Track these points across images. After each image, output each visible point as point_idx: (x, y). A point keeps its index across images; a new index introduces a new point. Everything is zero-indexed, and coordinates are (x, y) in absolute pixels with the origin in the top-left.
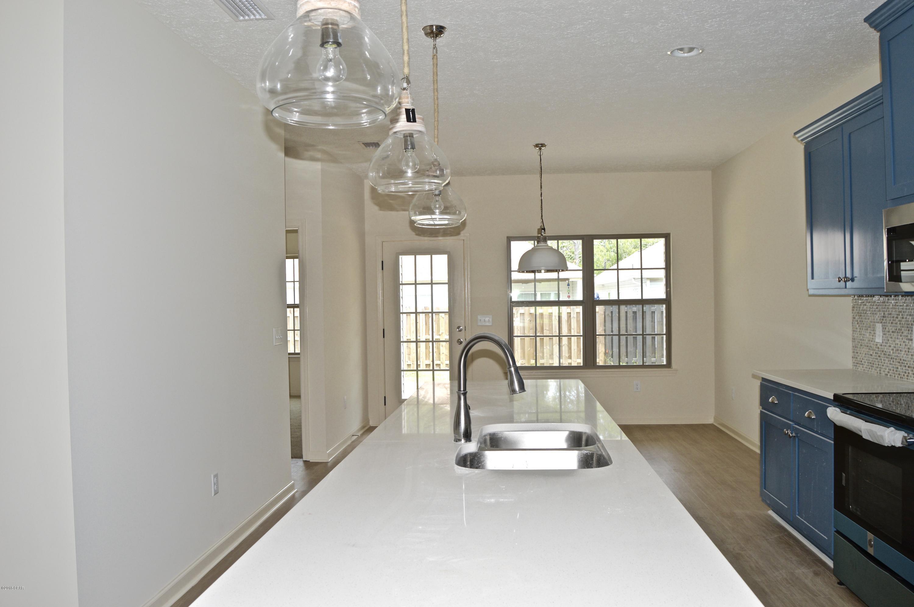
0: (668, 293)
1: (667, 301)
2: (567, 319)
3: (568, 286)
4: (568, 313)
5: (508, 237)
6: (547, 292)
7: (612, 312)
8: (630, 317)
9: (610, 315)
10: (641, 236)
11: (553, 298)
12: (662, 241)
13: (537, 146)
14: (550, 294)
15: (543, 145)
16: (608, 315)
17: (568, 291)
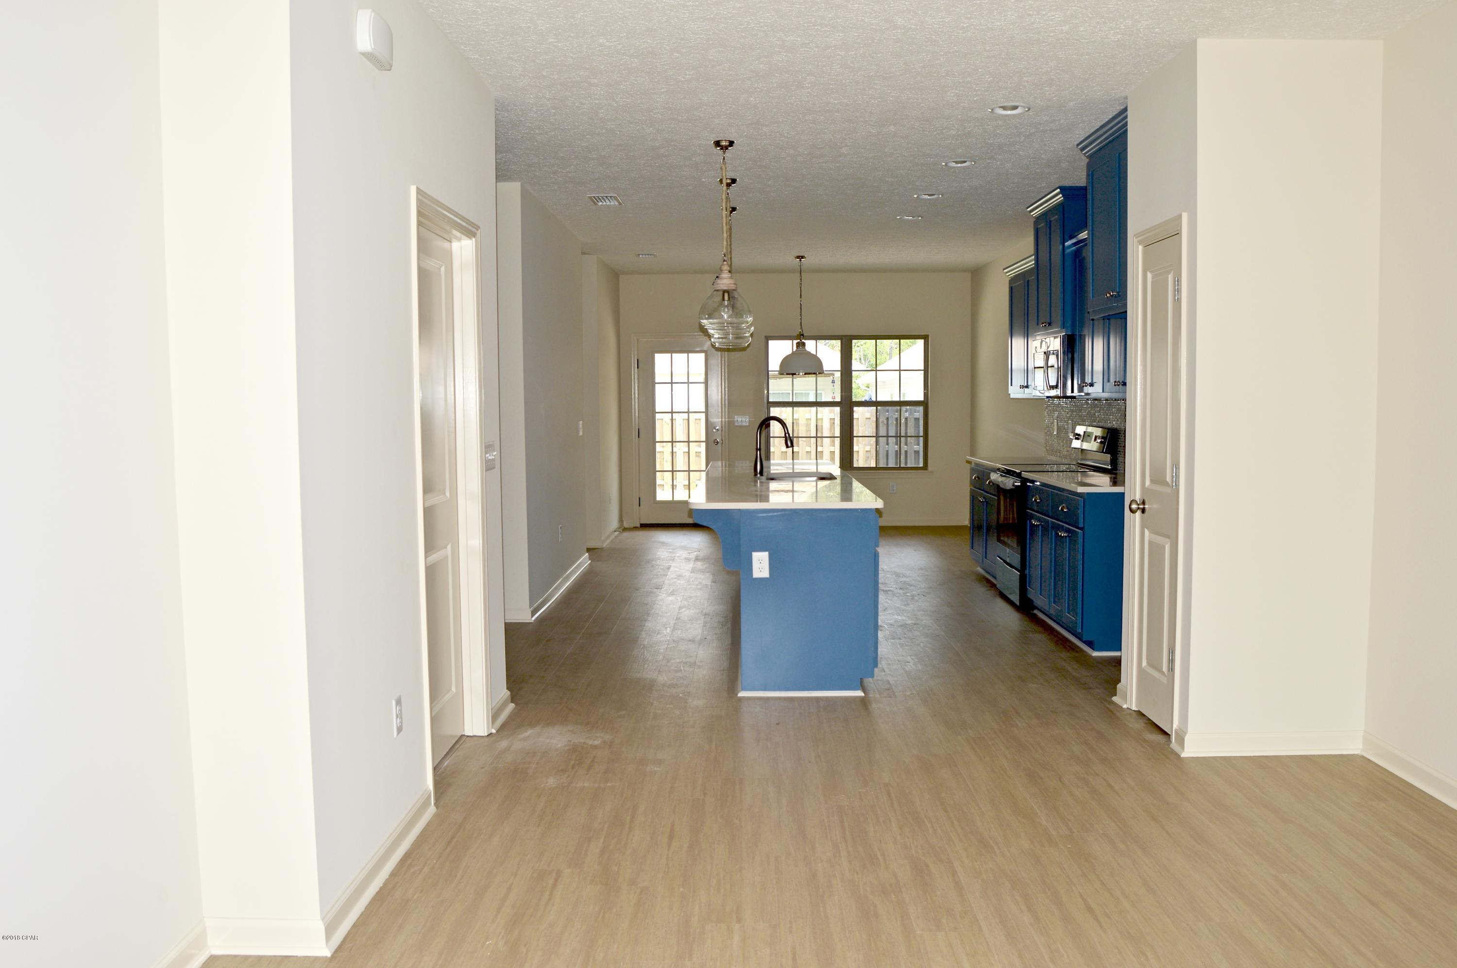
0: (926, 395)
1: (925, 404)
2: (829, 427)
3: (833, 384)
4: (830, 419)
5: (765, 336)
6: (804, 392)
7: (888, 419)
8: (911, 425)
9: (885, 422)
10: (900, 337)
11: (812, 399)
12: (921, 342)
13: (798, 257)
14: (808, 394)
15: (803, 257)
16: (883, 422)
17: (832, 391)
